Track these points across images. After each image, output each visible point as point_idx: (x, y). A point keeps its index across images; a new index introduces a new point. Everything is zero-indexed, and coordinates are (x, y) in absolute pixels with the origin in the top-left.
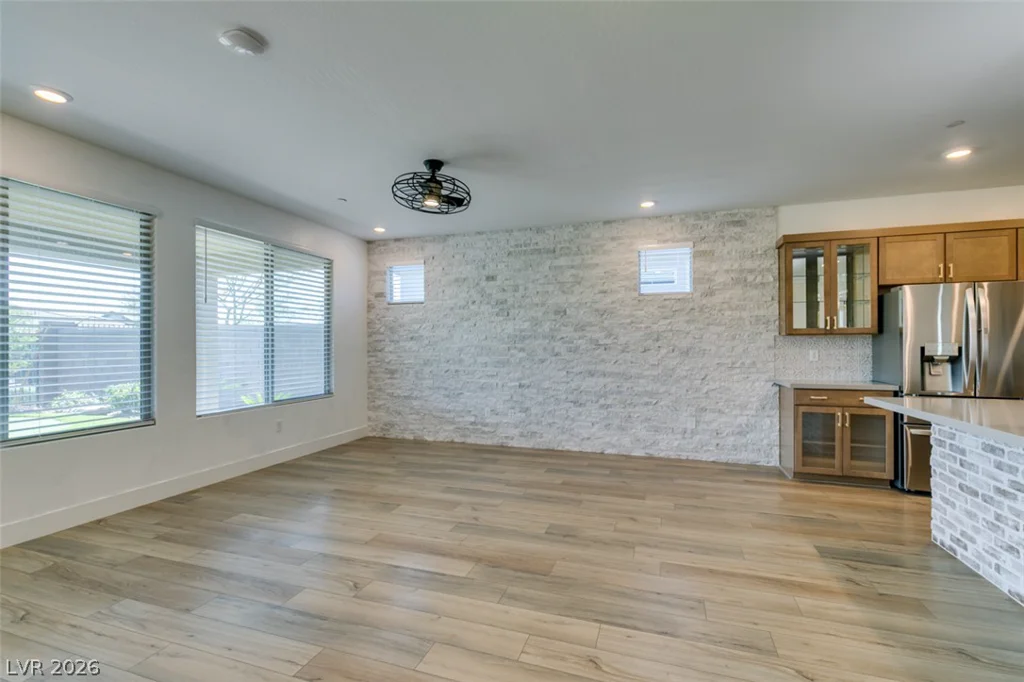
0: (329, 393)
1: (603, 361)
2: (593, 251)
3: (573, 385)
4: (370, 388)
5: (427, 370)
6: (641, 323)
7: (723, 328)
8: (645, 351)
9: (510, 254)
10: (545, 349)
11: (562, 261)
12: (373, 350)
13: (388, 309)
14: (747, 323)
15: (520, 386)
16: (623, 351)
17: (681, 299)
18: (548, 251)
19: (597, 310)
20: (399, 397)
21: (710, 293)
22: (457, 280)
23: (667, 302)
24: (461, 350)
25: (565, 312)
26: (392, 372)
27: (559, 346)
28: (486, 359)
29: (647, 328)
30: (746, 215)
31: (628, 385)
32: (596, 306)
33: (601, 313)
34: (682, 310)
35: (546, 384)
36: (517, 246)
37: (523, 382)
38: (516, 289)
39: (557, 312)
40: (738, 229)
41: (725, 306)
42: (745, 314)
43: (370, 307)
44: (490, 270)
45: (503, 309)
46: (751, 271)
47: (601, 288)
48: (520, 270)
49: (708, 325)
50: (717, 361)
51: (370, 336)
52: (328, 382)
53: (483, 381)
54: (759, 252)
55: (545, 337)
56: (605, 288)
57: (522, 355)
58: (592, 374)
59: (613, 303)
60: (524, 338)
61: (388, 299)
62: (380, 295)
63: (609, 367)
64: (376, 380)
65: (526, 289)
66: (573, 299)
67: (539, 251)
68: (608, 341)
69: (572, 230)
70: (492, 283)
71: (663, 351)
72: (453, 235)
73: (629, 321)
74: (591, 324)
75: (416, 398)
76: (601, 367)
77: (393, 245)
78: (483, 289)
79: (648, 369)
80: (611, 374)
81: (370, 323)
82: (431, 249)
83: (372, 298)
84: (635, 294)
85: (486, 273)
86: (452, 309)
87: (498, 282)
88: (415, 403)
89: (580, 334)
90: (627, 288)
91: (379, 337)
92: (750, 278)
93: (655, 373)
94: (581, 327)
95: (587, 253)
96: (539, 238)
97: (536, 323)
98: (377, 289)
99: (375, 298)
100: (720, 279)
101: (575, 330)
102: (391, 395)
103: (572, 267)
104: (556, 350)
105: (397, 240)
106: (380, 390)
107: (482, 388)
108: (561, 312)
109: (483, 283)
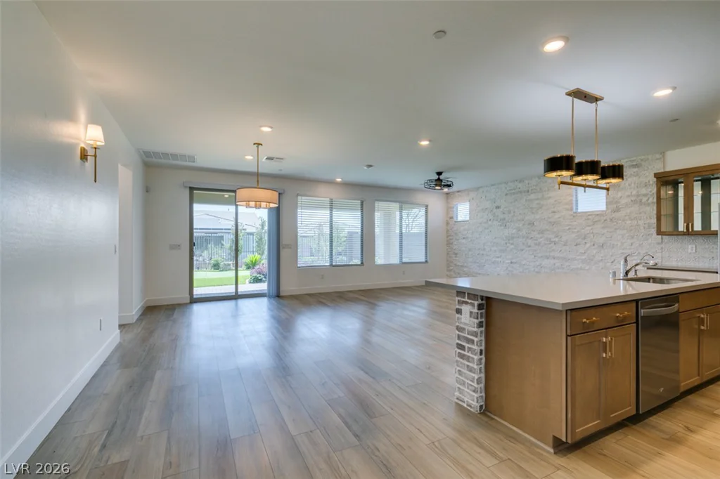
0: (426, 261)
1: (553, 250)
2: (549, 190)
3: (538, 263)
4: (447, 261)
5: (470, 253)
6: (575, 229)
7: (625, 231)
8: (577, 245)
9: (506, 195)
10: (523, 244)
11: (533, 196)
12: (449, 243)
13: (454, 224)
14: (642, 228)
15: (511, 263)
16: (565, 245)
17: (600, 214)
18: (525, 192)
19: (550, 222)
20: (458, 266)
21: (617, 210)
22: (482, 209)
23: (590, 217)
24: (484, 244)
25: (533, 224)
26: (456, 254)
27: (530, 242)
28: (495, 248)
29: (578, 232)
30: (642, 160)
31: (567, 264)
32: (550, 220)
33: (553, 224)
34: (599, 221)
35: (524, 262)
36: (510, 190)
37: (514, 261)
38: (509, 212)
39: (529, 224)
40: (635, 170)
41: (627, 218)
42: (641, 223)
43: (448, 224)
44: (497, 204)
45: (504, 222)
46: (645, 195)
47: (553, 210)
48: (511, 203)
49: (616, 229)
50: (621, 251)
51: (447, 237)
52: (426, 257)
53: (494, 259)
54: (651, 183)
55: (523, 237)
56: (555, 210)
57: (512, 246)
58: (548, 258)
59: (559, 218)
60: (513, 238)
61: (455, 219)
62: (451, 218)
63: (557, 254)
64: (450, 257)
65: (514, 212)
66: (538, 217)
67: (521, 192)
68: (557, 239)
69: (537, 179)
70: (498, 210)
71: (588, 245)
72: (481, 187)
73: (567, 228)
74: (547, 230)
75: (466, 267)
76: (552, 254)
77: (457, 194)
78: (494, 213)
79: (578, 256)
80: (558, 258)
81: (448, 231)
82: (472, 195)
83: (448, 219)
84: (572, 213)
85: (495, 205)
86: (481, 223)
87: (501, 210)
88: (465, 269)
89: (541, 235)
90: (567, 210)
91: (451, 237)
92: (644, 199)
93: (584, 257)
94: (541, 232)
95: (545, 191)
96: (520, 185)
97: (519, 230)
98: (450, 216)
99: (450, 219)
100: (624, 201)
101: (539, 233)
102: (456, 265)
103: (537, 199)
104: (529, 244)
105: (458, 192)
106: (452, 262)
107: (494, 263)
108: (531, 224)
109: (495, 210)
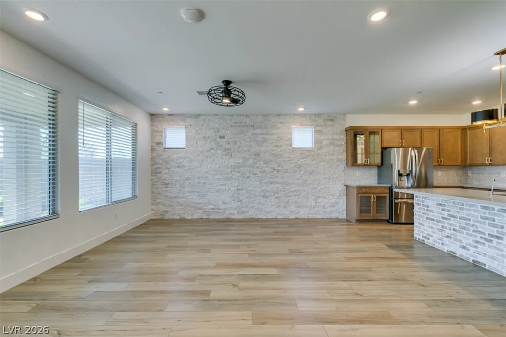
1: (277, 177)
2: (272, 127)
3: (263, 188)
4: (153, 192)
5: (187, 182)
6: (293, 160)
7: (326, 163)
8: (295, 173)
9: (232, 126)
10: (250, 172)
11: (258, 131)
12: (155, 172)
13: (164, 151)
14: (335, 161)
15: (237, 189)
16: (285, 173)
17: (309, 150)
18: (251, 126)
19: (273, 154)
20: (171, 197)
21: (321, 148)
22: (204, 138)
23: (304, 152)
24: (206, 172)
25: (259, 155)
26: (166, 185)
27: (256, 170)
28: (220, 177)
29: (295, 162)
30: (335, 117)
31: (287, 187)
32: (274, 152)
33: (276, 155)
34: (310, 155)
35: (250, 188)
36: (235, 122)
37: (239, 187)
38: (235, 143)
39: (255, 155)
40: (332, 122)
41: (327, 154)
42: (334, 157)
43: (153, 150)
44: (222, 133)
45: (229, 153)
46: (336, 140)
47: (276, 144)
48: (237, 134)
49: (320, 161)
50: (323, 177)
51: (152, 165)
52: (134, 191)
53: (218, 188)
54: (339, 132)
55: (250, 166)
56: (278, 144)
57: (238, 174)
58: (271, 183)
59: (281, 151)
60: (239, 167)
61: (164, 146)
62: (159, 143)
63: (279, 180)
64: (157, 188)
65: (240, 143)
66: (263, 149)
67: (247, 126)
68: (279, 168)
69: (262, 117)
70: (223, 140)
71: (302, 172)
72: (202, 115)
73: (288, 159)
74: (271, 160)
75: (181, 198)
76: (275, 180)
77: (167, 117)
78: (218, 143)
79: (296, 181)
80: (281, 183)
81: (152, 158)
82: (189, 121)
83: (154, 145)
84: (291, 148)
85: (220, 134)
86: (201, 152)
87: (226, 140)
88: (180, 200)
89: (266, 165)
90: (287, 145)
91: (158, 166)
92: (336, 142)
93: (299, 182)
94: (266, 162)
95: (269, 128)
96: (247, 120)
97: (245, 159)
98: (157, 140)
99: (156, 145)
100: (325, 142)
101: (264, 163)
102: (166, 196)
103: (263, 134)
104: (255, 172)
105: (169, 115)
106: (159, 194)
107: (218, 191)
108: (257, 155)
109: (219, 140)
